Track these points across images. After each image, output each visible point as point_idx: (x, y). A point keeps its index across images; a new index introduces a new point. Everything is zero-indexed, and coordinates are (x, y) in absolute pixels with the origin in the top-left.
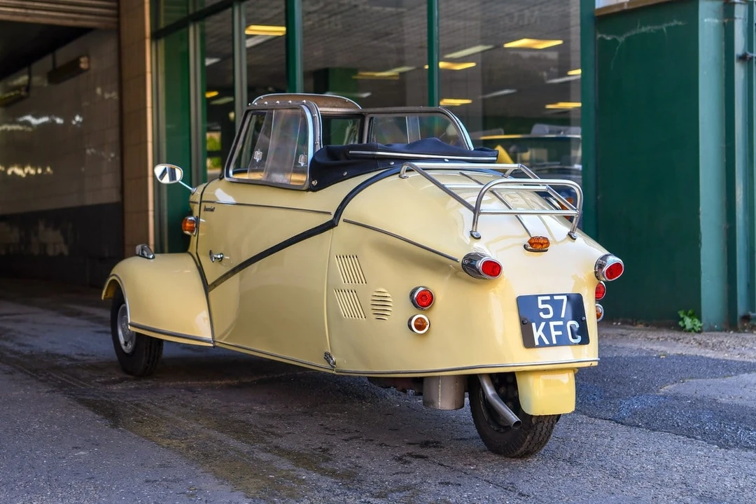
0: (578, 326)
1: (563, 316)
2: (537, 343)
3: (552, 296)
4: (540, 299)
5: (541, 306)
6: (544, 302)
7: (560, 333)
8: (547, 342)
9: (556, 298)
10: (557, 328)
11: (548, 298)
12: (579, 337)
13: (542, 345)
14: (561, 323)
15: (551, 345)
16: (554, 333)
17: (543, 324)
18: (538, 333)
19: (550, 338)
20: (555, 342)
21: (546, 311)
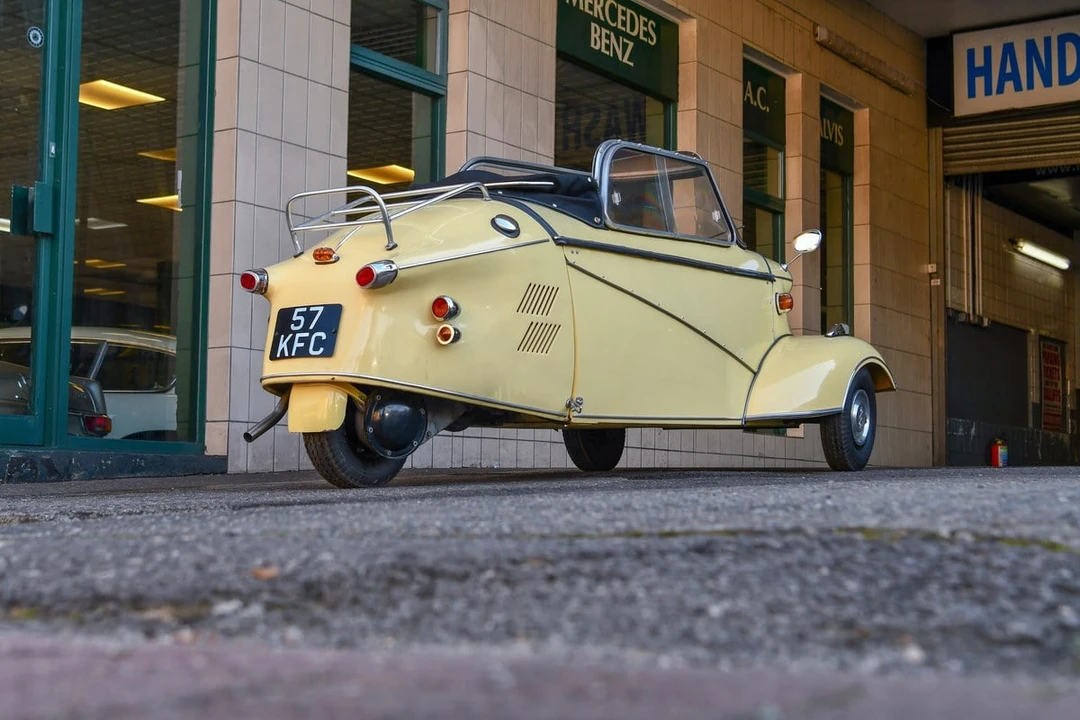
0: (324, 337)
1: (311, 327)
2: (278, 355)
3: (308, 307)
4: (297, 311)
5: (295, 318)
6: (299, 314)
7: (302, 345)
8: (287, 354)
9: (312, 309)
10: (301, 340)
11: (305, 309)
12: (322, 349)
13: (283, 357)
14: (307, 335)
15: (290, 357)
16: (297, 345)
17: (291, 335)
18: (283, 345)
19: (290, 351)
20: (293, 354)
21: (297, 323)
